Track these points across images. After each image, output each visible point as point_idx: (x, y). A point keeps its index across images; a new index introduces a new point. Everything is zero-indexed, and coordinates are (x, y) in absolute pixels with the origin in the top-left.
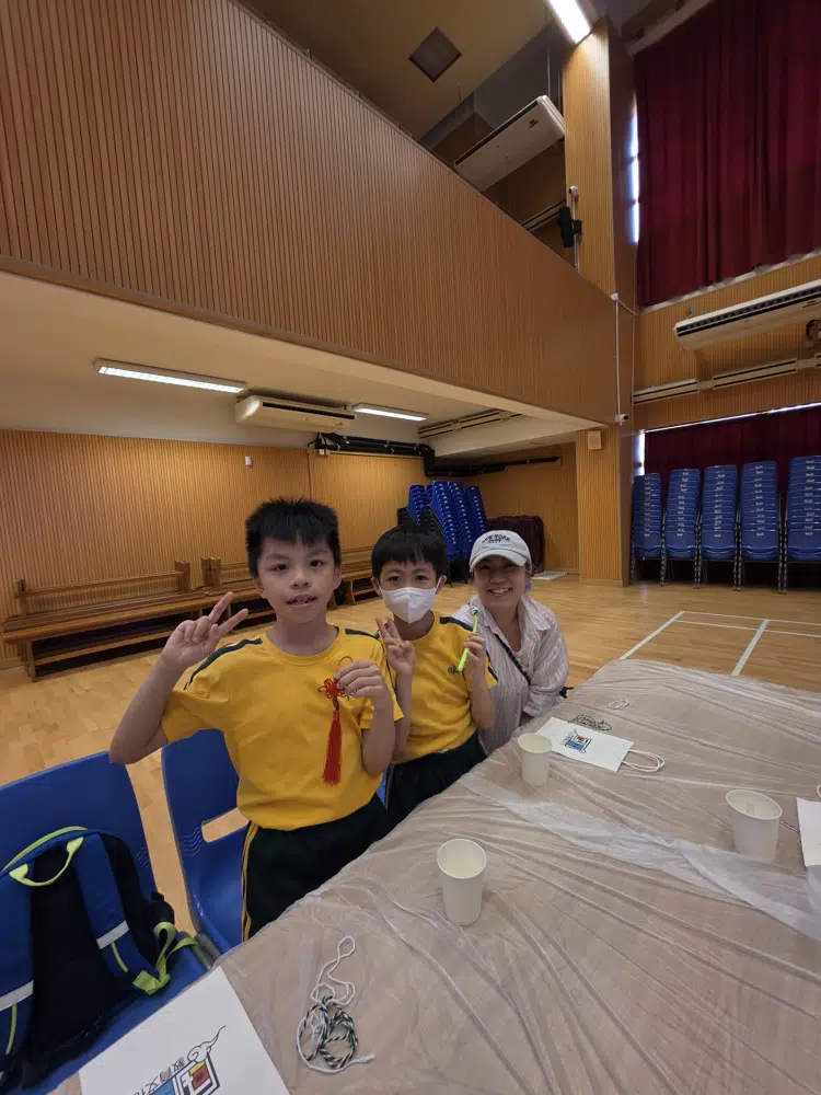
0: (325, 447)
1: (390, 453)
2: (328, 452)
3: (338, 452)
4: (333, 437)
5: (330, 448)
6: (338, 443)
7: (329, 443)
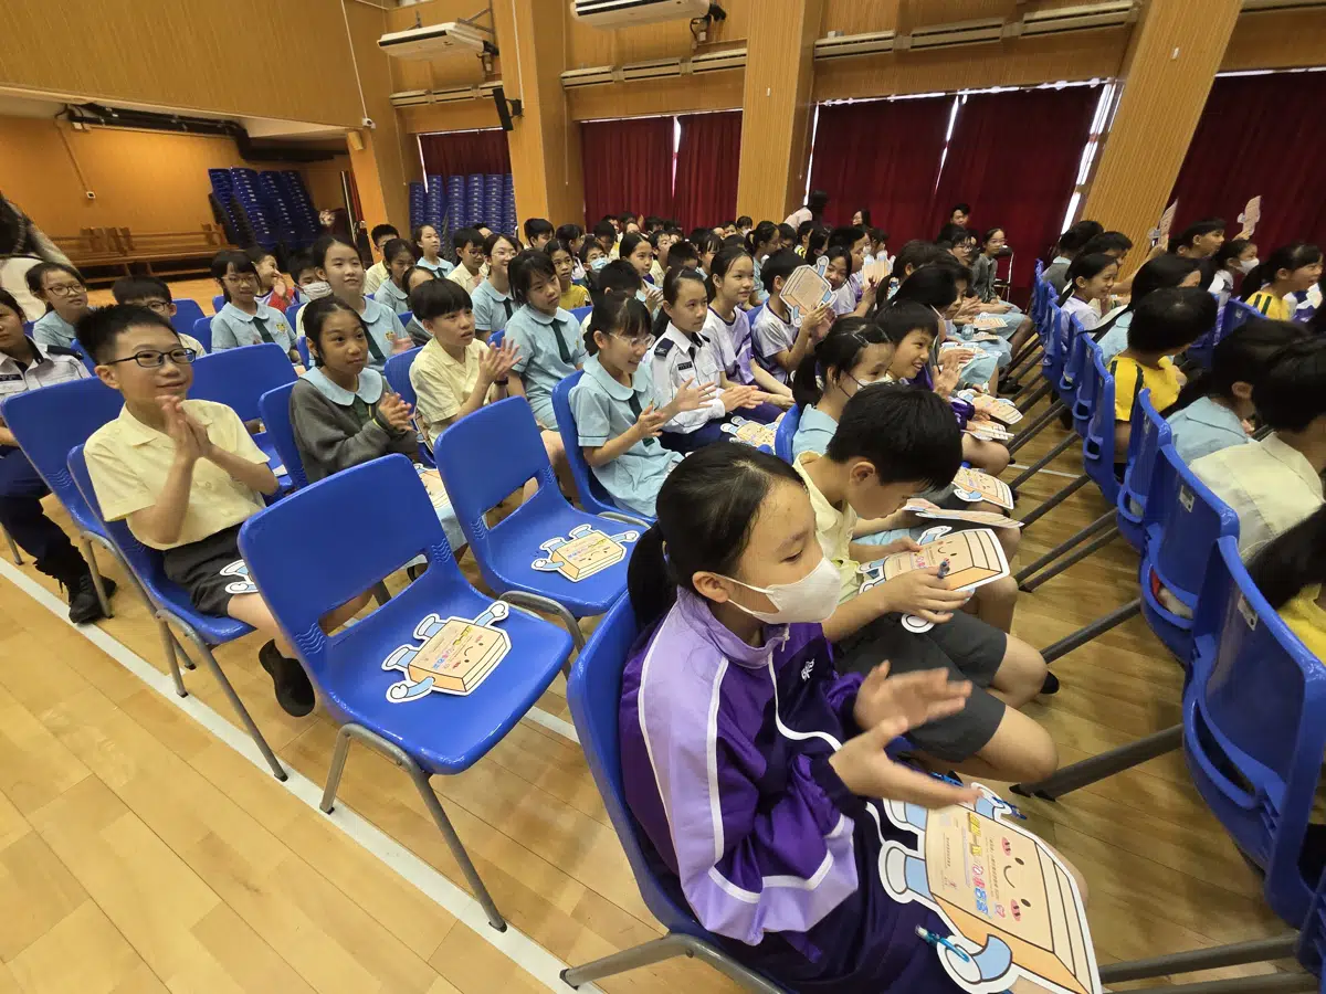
0: (82, 120)
1: (182, 130)
2: (87, 126)
3: (104, 126)
4: (91, 107)
5: (90, 121)
6: (99, 115)
7: (87, 114)
